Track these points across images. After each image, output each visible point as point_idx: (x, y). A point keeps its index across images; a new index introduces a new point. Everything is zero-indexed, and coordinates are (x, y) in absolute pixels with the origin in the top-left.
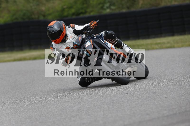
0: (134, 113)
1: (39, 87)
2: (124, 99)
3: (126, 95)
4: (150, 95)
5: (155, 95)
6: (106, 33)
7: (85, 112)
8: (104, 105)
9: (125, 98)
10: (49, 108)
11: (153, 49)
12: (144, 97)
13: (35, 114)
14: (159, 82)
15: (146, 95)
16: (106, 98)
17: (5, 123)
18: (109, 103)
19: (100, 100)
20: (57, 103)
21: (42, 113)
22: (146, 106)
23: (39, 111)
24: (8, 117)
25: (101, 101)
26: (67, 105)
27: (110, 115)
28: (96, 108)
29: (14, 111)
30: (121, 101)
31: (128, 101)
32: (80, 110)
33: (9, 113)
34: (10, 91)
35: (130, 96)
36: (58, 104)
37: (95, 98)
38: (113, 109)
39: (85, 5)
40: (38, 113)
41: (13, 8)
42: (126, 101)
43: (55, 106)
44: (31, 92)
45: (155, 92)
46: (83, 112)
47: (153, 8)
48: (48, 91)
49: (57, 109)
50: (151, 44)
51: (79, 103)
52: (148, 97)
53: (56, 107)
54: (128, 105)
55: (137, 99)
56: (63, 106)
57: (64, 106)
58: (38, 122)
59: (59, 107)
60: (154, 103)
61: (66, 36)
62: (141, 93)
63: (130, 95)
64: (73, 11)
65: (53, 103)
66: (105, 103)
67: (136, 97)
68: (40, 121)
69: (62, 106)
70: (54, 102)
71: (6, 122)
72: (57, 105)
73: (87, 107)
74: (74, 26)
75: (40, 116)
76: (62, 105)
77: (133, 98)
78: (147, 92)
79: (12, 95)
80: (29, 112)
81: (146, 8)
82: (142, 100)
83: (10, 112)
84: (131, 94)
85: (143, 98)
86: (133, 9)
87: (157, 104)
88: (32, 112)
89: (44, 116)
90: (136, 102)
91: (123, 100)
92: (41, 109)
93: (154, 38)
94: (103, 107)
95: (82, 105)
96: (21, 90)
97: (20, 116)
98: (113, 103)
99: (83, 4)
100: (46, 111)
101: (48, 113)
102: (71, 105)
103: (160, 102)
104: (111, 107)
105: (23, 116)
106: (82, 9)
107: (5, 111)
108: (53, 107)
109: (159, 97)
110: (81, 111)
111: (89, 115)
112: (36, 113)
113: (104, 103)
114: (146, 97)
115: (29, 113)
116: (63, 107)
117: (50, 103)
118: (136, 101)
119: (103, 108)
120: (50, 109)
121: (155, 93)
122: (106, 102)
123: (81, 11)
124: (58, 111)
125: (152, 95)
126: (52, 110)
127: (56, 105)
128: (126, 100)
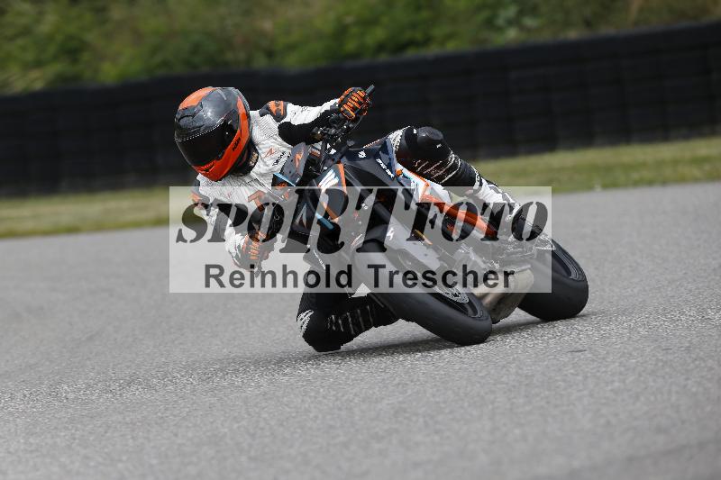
0: (608, 423)
1: (251, 324)
2: (572, 371)
3: (579, 356)
4: (670, 357)
5: (690, 357)
6: (409, 137)
7: (421, 420)
8: (493, 392)
9: (574, 367)
10: (286, 405)
11: (682, 180)
12: (645, 365)
13: (236, 426)
14: (705, 307)
15: (654, 356)
16: (504, 367)
17: (120, 461)
18: (514, 386)
19: (480, 375)
20: (318, 383)
21: (262, 424)
22: (652, 398)
23: (249, 415)
24: (133, 438)
25: (482, 377)
26: (356, 395)
27: (517, 431)
28: (466, 404)
29: (156, 413)
30: (558, 378)
31: (586, 378)
32: (405, 411)
33: (135, 424)
34: (141, 337)
35: (593, 361)
36: (322, 390)
37: (460, 369)
38: (527, 408)
39: (425, 14)
40: (244, 423)
41: (152, 23)
42: (580, 378)
43: (310, 397)
44: (219, 343)
45: (687, 345)
46: (414, 419)
47: (684, 24)
48: (284, 338)
49: (315, 407)
50: (675, 162)
51: (400, 386)
52: (660, 364)
53: (312, 402)
54: (586, 392)
55: (621, 373)
56: (340, 395)
57: (343, 396)
58: (244, 459)
59: (325, 401)
60: (685, 386)
61: (251, 146)
62: (637, 349)
63: (594, 357)
64: (378, 34)
65: (303, 386)
66: (499, 386)
67: (617, 364)
68: (253, 453)
69: (334, 396)
70: (305, 384)
71: (124, 458)
72: (318, 392)
73: (432, 399)
74: (281, 107)
75: (253, 436)
76: (335, 393)
77: (607, 366)
78: (659, 347)
79: (148, 354)
80: (211, 420)
81: (657, 23)
82: (640, 375)
83: (139, 417)
84: (597, 353)
85: (643, 369)
86: (606, 30)
87: (694, 390)
88: (222, 418)
89: (268, 434)
90: (617, 384)
91: (566, 375)
92: (257, 410)
93: (687, 137)
94: (493, 403)
95: (409, 392)
96: (183, 335)
97: (176, 435)
98: (527, 385)
99: (418, 8)
100: (276, 414)
101: (282, 425)
102: (371, 392)
103: (710, 385)
104: (521, 401)
105: (190, 435)
106: (414, 26)
107: (120, 413)
108: (302, 401)
109: (703, 365)
110: (407, 415)
111: (437, 432)
112: (238, 422)
113: (494, 384)
114: (656, 364)
115: (212, 423)
116: (338, 402)
117: (292, 384)
118: (616, 378)
119: (490, 407)
120: (291, 408)
121: (688, 349)
122: (502, 383)
123: (408, 35)
124: (320, 416)
125: (676, 355)
126: (297, 412)
127: (312, 394)
128: (577, 375)
